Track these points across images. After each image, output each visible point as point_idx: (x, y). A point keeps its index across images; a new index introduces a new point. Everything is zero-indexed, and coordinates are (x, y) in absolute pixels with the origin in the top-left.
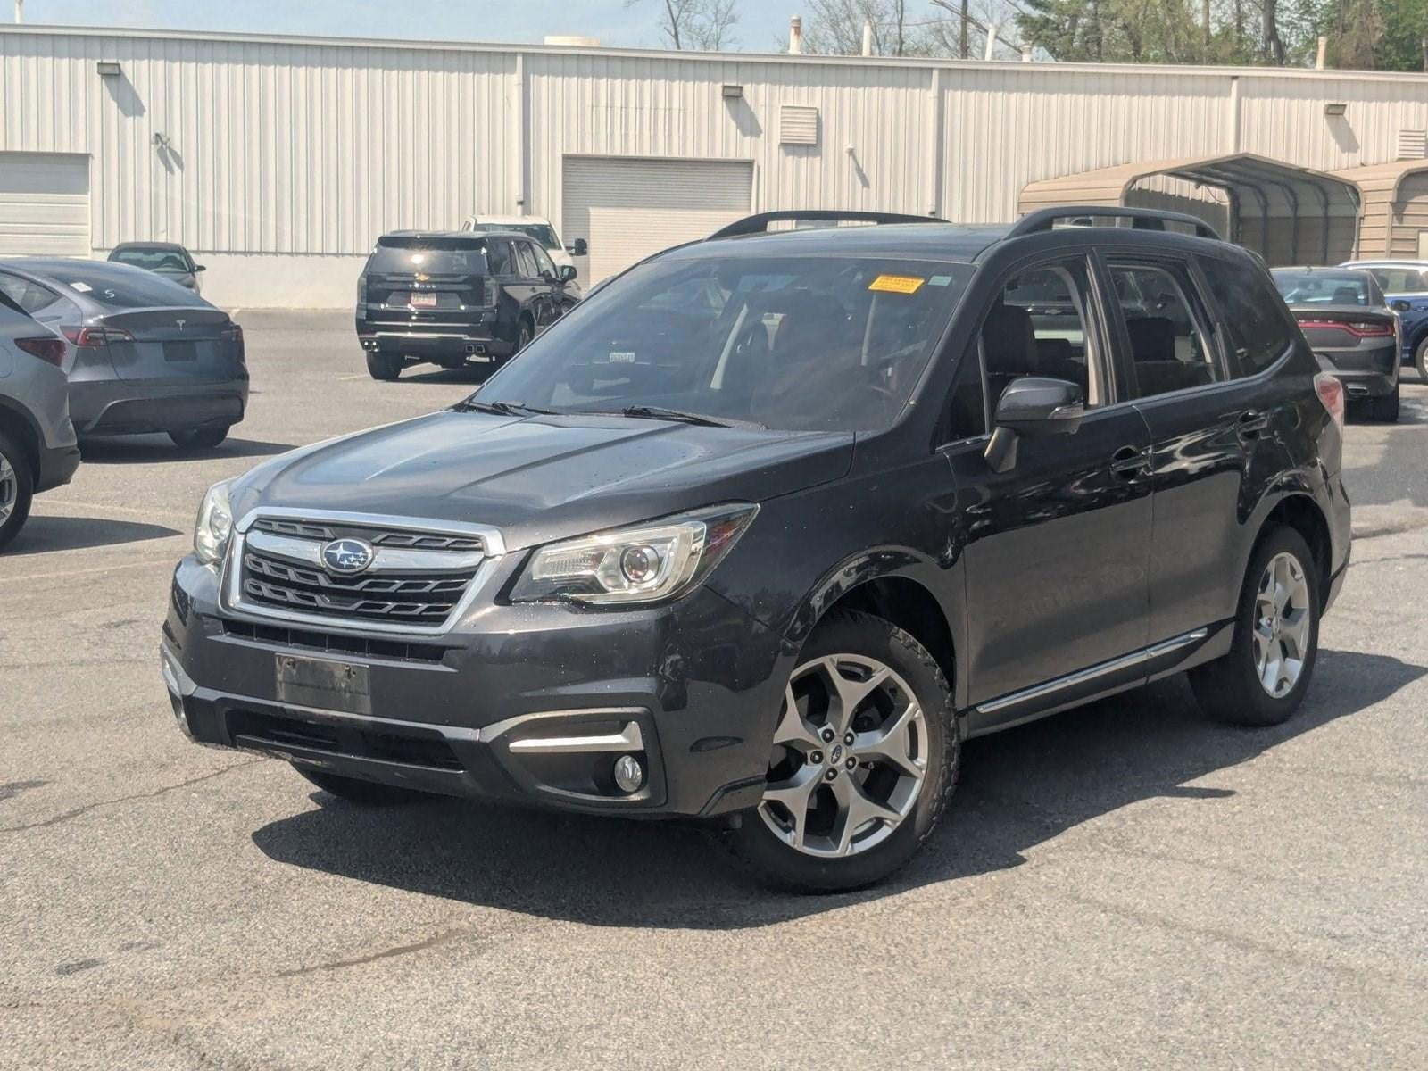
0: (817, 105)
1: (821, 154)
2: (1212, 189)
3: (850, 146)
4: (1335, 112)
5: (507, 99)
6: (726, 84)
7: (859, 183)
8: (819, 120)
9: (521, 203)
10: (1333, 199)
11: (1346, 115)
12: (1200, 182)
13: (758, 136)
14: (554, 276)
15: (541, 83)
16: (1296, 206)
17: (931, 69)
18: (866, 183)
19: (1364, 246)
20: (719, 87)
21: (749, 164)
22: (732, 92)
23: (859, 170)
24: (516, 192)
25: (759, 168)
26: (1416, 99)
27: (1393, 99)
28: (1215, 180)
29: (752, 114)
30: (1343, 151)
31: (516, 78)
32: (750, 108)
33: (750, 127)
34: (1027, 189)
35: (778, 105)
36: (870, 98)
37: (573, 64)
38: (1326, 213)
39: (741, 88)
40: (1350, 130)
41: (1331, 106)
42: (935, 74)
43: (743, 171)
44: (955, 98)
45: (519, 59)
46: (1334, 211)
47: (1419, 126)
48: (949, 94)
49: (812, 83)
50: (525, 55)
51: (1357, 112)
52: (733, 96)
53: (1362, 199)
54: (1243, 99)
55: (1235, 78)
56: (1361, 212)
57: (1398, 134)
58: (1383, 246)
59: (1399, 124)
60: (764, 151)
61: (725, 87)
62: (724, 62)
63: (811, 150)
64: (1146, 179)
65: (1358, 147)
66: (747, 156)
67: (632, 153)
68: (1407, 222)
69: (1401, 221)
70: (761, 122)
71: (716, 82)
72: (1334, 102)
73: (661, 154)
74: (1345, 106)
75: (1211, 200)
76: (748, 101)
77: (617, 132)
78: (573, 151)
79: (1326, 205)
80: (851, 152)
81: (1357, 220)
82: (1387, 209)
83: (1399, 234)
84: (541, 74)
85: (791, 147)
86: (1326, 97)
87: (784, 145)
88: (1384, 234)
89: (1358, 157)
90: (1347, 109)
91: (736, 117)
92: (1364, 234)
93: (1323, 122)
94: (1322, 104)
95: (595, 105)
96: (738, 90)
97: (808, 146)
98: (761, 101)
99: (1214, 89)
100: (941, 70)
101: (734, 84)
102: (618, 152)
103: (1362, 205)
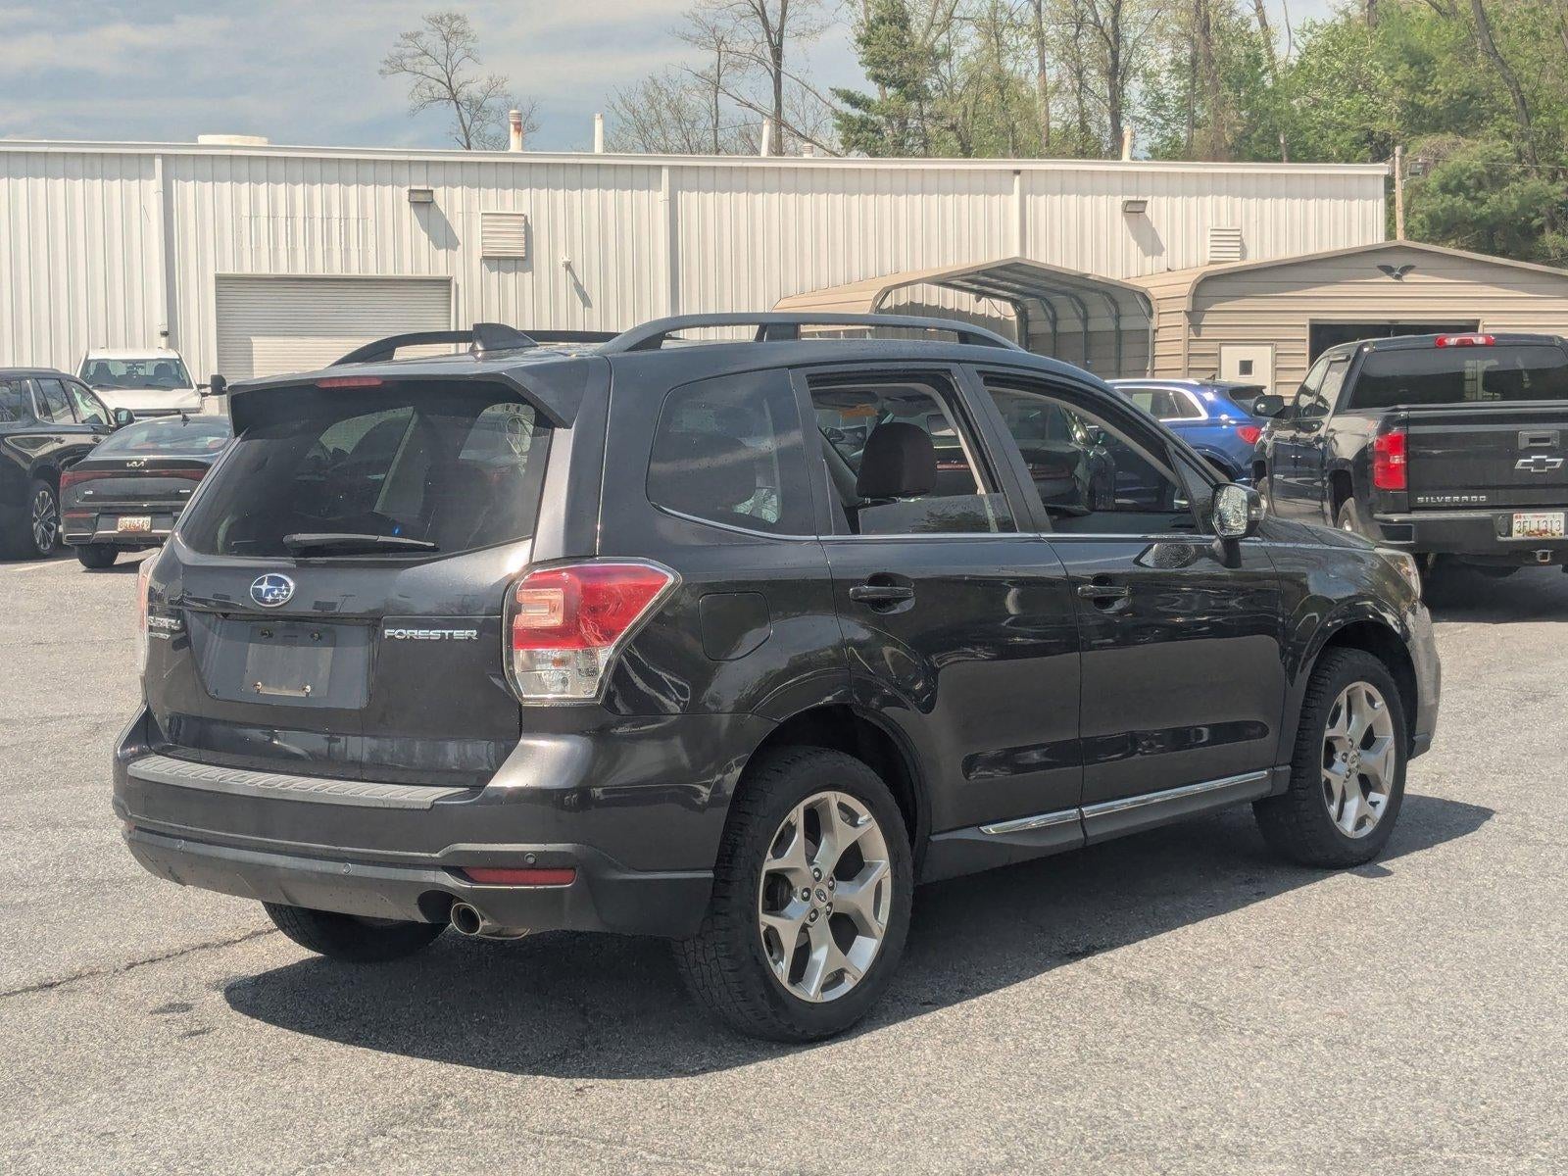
0: (525, 211)
1: (531, 269)
2: (996, 302)
3: (566, 259)
4: (1134, 210)
5: (144, 210)
6: (414, 187)
7: (579, 303)
8: (528, 229)
9: (165, 334)
10: (1124, 309)
11: (1148, 212)
12: (980, 294)
13: (455, 249)
14: (105, 422)
15: (187, 191)
16: (1085, 319)
17: (660, 167)
18: (587, 302)
19: (1159, 363)
20: (405, 191)
21: (446, 283)
22: (421, 197)
23: (578, 287)
24: (159, 321)
25: (457, 286)
26: (1228, 193)
27: (1201, 193)
28: (999, 292)
29: (447, 224)
30: (1146, 255)
31: (155, 185)
32: (444, 216)
33: (443, 237)
34: (778, 306)
35: (477, 211)
36: (588, 201)
37: (225, 167)
38: (1118, 327)
39: (432, 191)
40: (1154, 230)
41: (1130, 202)
42: (665, 172)
43: (438, 293)
44: (689, 200)
45: (158, 162)
46: (1126, 324)
47: (1233, 224)
48: (683, 197)
49: (516, 185)
50: (164, 156)
51: (1158, 209)
52: (422, 202)
53: (1155, 309)
54: (1028, 197)
55: (1017, 172)
56: (1154, 324)
57: (1209, 233)
58: (1178, 363)
59: (1209, 223)
60: (464, 267)
61: (411, 191)
62: (410, 162)
63: (519, 263)
64: (903, 290)
65: (1163, 249)
66: (442, 274)
67: (301, 271)
68: (1205, 333)
69: (1198, 333)
70: (458, 232)
71: (401, 185)
72: (1134, 198)
73: (337, 271)
74: (1145, 202)
75: (996, 315)
76: (442, 208)
77: (282, 246)
78: (229, 271)
79: (1118, 317)
80: (568, 266)
81: (1150, 333)
82: (1183, 320)
83: (1197, 348)
84: (186, 180)
85: (496, 262)
86: (1123, 193)
87: (486, 259)
88: (1179, 348)
89: (1163, 261)
90: (1149, 205)
91: (427, 227)
92: (1159, 349)
93: (1121, 222)
94: (1119, 201)
95: (254, 216)
96: (429, 195)
97: (516, 259)
98: (458, 208)
99: (993, 186)
100: (671, 168)
101: (424, 188)
102: (283, 271)
103: (1155, 315)
